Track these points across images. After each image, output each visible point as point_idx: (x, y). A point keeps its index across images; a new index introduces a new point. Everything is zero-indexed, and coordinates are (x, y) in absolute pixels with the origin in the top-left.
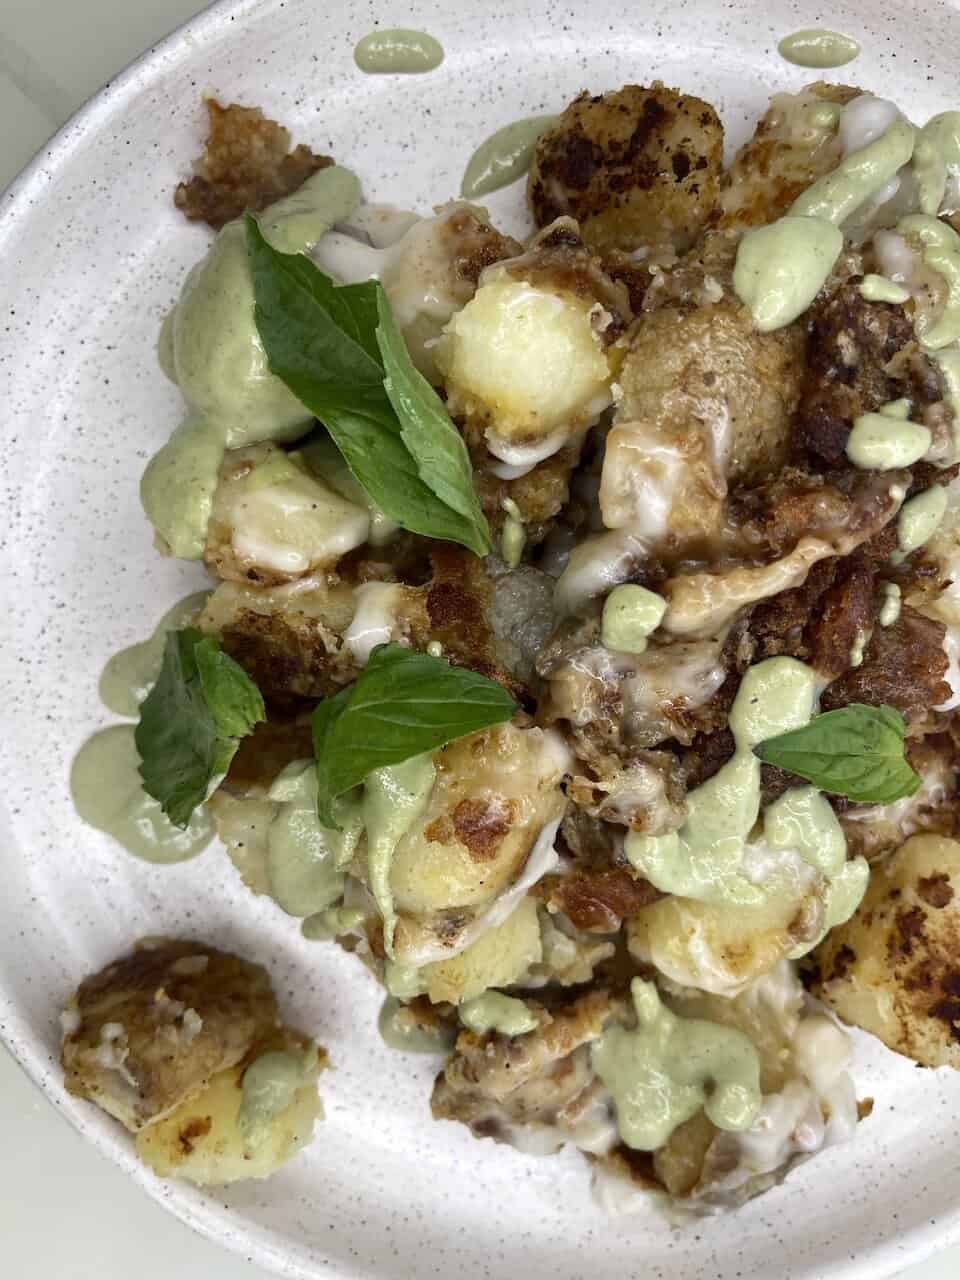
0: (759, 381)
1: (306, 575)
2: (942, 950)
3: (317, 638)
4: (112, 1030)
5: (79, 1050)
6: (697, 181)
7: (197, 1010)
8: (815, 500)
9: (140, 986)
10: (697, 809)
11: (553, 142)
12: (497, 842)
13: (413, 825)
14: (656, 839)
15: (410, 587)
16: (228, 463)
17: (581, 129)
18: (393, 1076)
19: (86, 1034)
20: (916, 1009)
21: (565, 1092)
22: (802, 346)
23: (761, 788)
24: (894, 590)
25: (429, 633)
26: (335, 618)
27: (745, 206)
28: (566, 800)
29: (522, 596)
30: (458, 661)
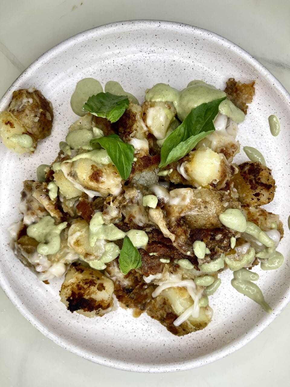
0: (208, 219)
1: (147, 126)
2: (88, 291)
3: (133, 132)
4: (31, 101)
5: (25, 94)
6: (254, 199)
7: (39, 120)
8: (184, 236)
9: (41, 105)
10: (110, 227)
11: (258, 165)
12: (94, 181)
13: (95, 162)
14: (102, 218)
15: (148, 151)
16: (169, 103)
17: (262, 171)
19: (29, 95)
20: (73, 288)
21: (36, 210)
22: (217, 227)
24: (168, 261)
25: (139, 157)
26: (138, 135)
27: (251, 212)
28: (106, 196)
29: (151, 178)
30: (133, 165)
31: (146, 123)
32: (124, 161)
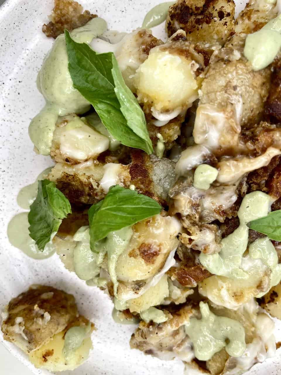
0: (253, 89)
1: (86, 160)
3: (90, 184)
4: (19, 320)
5: (7, 326)
6: (226, 21)
7: (49, 312)
8: (274, 134)
9: (29, 303)
10: (226, 245)
11: (175, 8)
12: (155, 258)
13: (125, 251)
14: (211, 256)
15: (124, 165)
16: (60, 121)
17: (185, 3)
18: (117, 332)
19: (10, 321)
21: (176, 341)
22: (269, 76)
23: (249, 238)
25: (130, 182)
26: (96, 176)
28: (178, 241)
29: (163, 169)
30: (141, 192)
31: (82, 160)
32: (131, 205)
